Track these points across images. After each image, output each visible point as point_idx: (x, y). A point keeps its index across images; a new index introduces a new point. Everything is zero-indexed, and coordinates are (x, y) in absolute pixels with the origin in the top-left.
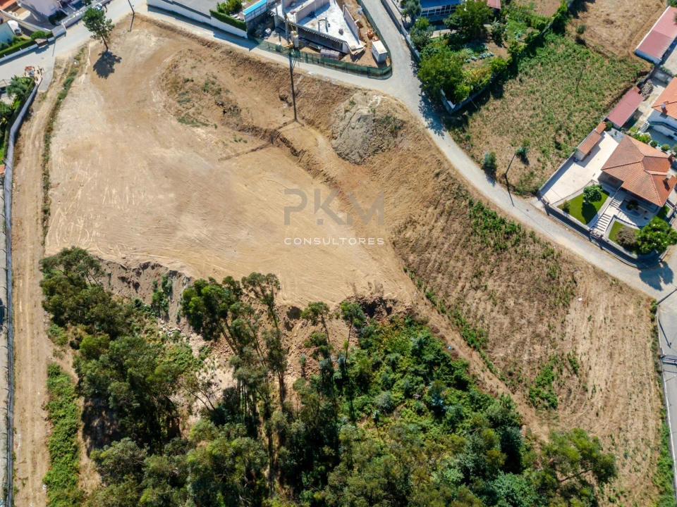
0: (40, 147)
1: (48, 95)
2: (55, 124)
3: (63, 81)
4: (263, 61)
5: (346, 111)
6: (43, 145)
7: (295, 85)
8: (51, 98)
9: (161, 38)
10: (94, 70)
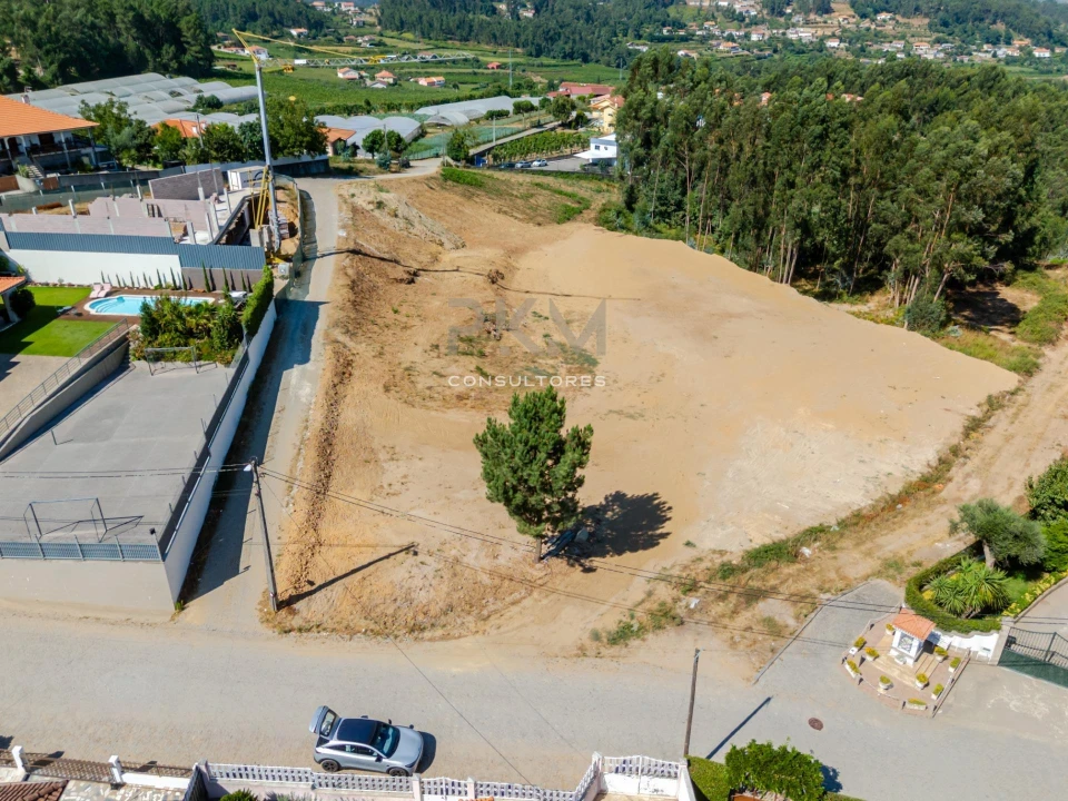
0: (968, 475)
1: (872, 564)
2: (895, 490)
3: (788, 569)
4: (345, 281)
5: (396, 216)
6: (956, 473)
7: (378, 254)
8: (869, 554)
9: (382, 456)
10: (664, 536)
